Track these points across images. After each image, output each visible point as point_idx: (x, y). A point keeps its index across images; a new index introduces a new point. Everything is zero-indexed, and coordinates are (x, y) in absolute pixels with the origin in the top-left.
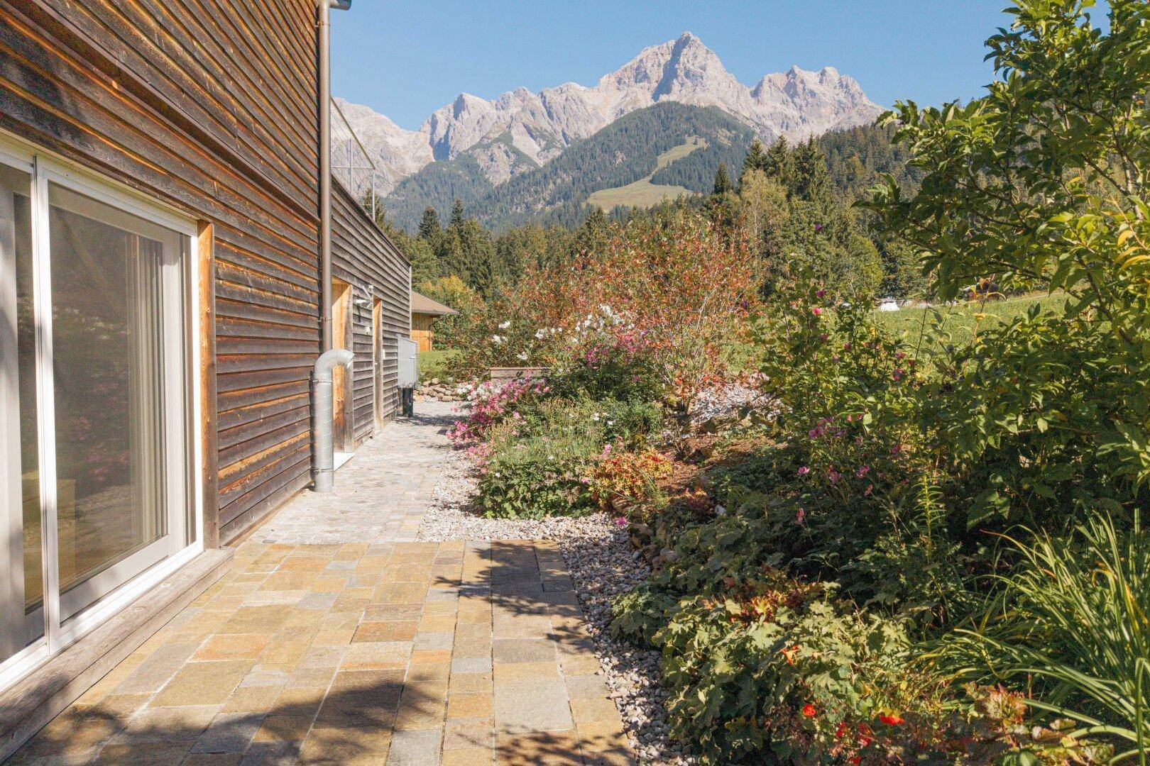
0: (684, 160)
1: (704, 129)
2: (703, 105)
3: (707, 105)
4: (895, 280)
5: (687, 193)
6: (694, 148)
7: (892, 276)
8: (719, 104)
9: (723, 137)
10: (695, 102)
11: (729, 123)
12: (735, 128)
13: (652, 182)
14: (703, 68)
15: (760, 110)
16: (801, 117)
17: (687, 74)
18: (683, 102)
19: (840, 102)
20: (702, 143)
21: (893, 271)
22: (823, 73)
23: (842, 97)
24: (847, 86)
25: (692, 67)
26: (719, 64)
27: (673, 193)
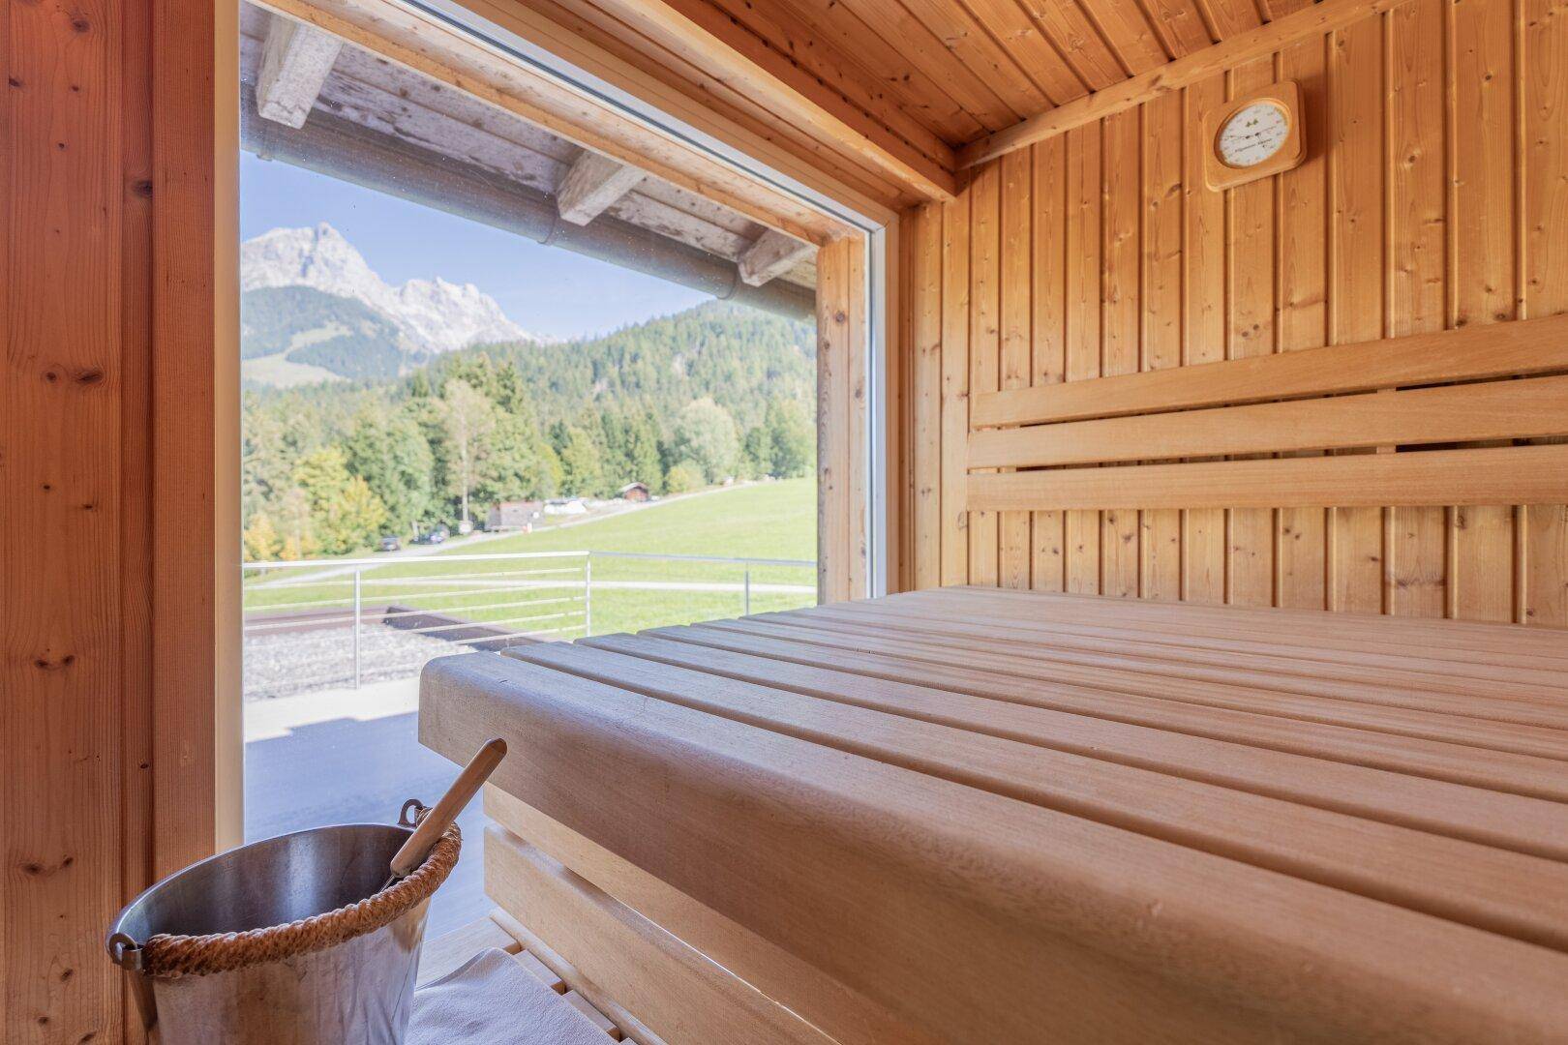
0: (324, 344)
1: (346, 318)
2: (343, 295)
3: (349, 296)
4: (572, 482)
5: (332, 378)
6: (334, 334)
7: (570, 478)
8: (361, 297)
9: (368, 328)
10: (334, 291)
11: (373, 317)
12: (380, 323)
13: (289, 359)
14: (344, 261)
15: (404, 310)
16: (445, 322)
17: (327, 263)
18: (322, 288)
19: (480, 316)
20: (344, 331)
21: (569, 473)
22: (465, 289)
23: (482, 312)
24: (487, 304)
25: (331, 258)
26: (361, 261)
27: (315, 375)
